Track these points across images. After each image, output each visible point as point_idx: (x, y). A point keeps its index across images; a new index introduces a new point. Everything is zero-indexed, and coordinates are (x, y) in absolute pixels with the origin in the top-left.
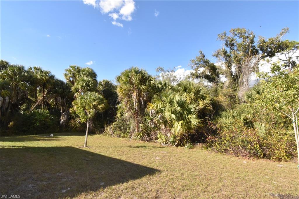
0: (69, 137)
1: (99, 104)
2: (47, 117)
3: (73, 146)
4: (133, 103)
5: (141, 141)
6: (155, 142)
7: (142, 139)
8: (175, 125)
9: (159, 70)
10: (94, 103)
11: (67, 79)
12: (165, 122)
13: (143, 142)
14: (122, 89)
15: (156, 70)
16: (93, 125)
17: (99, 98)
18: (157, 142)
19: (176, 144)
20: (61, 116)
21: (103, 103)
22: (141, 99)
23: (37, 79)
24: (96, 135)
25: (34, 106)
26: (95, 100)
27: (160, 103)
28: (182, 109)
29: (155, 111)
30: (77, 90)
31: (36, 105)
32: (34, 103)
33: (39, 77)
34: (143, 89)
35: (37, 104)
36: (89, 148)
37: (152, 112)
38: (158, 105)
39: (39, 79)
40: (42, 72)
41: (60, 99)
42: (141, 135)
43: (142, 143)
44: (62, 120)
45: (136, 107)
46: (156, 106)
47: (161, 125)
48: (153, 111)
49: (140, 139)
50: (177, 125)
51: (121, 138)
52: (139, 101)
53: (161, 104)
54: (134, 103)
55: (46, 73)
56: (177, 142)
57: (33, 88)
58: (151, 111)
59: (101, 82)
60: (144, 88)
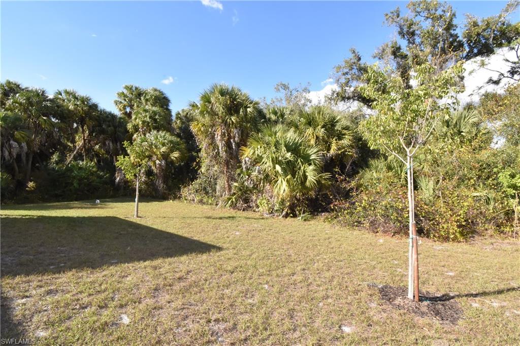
0: (124, 203)
1: (172, 151)
2: (92, 174)
3: (118, 216)
4: (218, 147)
5: (232, 210)
6: (254, 211)
7: (234, 206)
8: (279, 182)
9: (280, 89)
10: (163, 149)
11: (120, 110)
12: (267, 178)
13: (235, 211)
14: (198, 124)
15: (275, 88)
16: (165, 186)
17: (171, 142)
18: (258, 211)
19: (284, 213)
20: (115, 171)
21: (178, 149)
22: (232, 141)
23: (70, 111)
24: (169, 202)
25: (70, 155)
26: (163, 145)
27: (259, 147)
28: (294, 156)
29: (250, 160)
30: (136, 129)
31: (74, 155)
32: (71, 150)
33: (71, 107)
34: (232, 122)
35: (75, 153)
36: (140, 219)
37: (246, 162)
38: (256, 149)
39: (73, 111)
40: (76, 98)
41: (111, 144)
42: (234, 200)
43: (233, 213)
44: (118, 179)
45: (223, 154)
46: (252, 151)
47: (262, 184)
48: (247, 159)
49: (231, 206)
50: (282, 181)
51: (204, 206)
52: (228, 145)
53: (261, 147)
54: (220, 148)
55: (84, 100)
56: (286, 210)
57: (63, 125)
58: (245, 160)
59: (179, 114)
60: (234, 121)
